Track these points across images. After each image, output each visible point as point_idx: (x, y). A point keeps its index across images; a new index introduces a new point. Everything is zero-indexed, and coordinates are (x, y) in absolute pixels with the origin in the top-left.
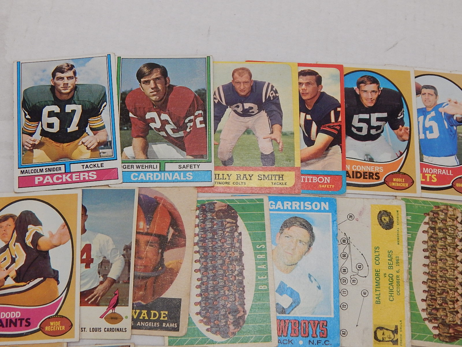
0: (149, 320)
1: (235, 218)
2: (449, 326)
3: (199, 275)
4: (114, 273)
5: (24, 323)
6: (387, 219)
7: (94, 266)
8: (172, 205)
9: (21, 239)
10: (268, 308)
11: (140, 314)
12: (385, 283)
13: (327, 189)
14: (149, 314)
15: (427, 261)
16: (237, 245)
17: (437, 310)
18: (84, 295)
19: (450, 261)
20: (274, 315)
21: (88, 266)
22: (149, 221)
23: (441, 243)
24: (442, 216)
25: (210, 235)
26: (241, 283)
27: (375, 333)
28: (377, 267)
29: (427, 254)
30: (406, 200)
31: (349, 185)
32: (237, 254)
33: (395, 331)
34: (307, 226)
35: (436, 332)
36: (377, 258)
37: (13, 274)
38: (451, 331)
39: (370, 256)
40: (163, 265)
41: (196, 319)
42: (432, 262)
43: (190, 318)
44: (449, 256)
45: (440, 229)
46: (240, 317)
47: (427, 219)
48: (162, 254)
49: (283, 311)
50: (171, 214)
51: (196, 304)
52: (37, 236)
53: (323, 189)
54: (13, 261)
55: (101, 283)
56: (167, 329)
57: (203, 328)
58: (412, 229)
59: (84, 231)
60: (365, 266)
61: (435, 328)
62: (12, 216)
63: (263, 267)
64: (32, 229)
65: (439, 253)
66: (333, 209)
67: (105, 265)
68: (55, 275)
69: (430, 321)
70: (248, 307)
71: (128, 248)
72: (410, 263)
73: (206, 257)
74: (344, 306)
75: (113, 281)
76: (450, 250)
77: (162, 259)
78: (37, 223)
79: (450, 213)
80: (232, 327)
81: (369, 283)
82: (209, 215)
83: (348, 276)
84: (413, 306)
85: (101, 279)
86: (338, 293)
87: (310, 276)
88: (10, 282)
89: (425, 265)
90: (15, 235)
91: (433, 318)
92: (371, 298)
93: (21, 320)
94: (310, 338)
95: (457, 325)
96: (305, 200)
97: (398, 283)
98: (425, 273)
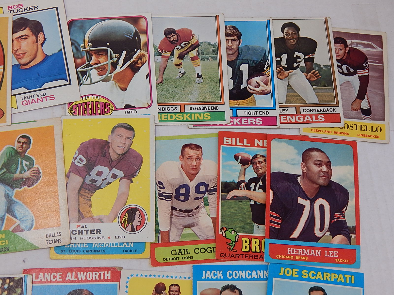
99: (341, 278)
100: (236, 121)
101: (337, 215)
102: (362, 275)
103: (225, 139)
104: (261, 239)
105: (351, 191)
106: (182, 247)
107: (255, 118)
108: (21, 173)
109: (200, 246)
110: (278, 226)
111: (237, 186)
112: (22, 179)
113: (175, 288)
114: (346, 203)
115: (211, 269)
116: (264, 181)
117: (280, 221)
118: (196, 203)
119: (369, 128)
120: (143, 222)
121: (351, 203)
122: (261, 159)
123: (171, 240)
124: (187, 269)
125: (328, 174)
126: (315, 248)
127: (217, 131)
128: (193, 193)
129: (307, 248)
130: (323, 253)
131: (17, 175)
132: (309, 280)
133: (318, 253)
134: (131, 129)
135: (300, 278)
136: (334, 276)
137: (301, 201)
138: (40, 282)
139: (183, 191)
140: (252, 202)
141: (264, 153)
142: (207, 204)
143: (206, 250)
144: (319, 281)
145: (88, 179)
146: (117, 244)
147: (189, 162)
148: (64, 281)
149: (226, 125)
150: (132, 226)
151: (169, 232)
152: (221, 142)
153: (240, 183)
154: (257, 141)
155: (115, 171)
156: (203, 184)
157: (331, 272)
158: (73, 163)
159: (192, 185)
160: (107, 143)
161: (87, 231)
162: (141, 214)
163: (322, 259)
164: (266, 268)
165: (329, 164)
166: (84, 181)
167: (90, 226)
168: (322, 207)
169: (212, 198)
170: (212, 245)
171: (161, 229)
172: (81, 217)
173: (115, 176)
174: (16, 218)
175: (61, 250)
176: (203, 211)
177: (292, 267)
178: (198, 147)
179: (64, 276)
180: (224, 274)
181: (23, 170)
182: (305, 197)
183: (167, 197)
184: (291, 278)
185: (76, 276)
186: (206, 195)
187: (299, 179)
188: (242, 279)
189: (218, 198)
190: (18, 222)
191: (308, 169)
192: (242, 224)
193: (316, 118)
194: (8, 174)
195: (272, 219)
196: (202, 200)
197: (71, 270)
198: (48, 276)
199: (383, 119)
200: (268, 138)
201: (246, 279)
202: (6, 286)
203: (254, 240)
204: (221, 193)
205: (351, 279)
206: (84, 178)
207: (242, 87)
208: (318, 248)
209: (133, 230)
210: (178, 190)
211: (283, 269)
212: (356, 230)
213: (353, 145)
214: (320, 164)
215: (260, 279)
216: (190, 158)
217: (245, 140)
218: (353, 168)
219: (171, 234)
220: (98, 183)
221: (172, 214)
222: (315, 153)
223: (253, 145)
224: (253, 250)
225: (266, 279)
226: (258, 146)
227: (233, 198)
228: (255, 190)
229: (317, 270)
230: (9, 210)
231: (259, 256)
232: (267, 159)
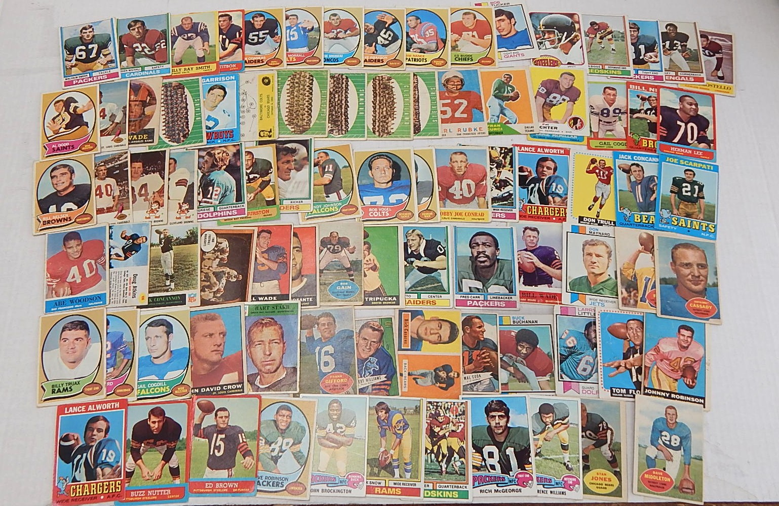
0: (138, 140)
1: (184, 89)
2: (300, 126)
3: (164, 117)
4: (117, 120)
5: (71, 147)
6: (267, 80)
7: (107, 118)
8: (148, 86)
9: (67, 110)
10: (201, 128)
11: (133, 137)
12: (265, 110)
13: (234, 70)
14: (138, 137)
15: (289, 98)
16: (185, 101)
17: (294, 120)
18: (101, 131)
19: (301, 97)
20: (204, 131)
21: (104, 118)
22: (136, 95)
23: (296, 89)
24: (298, 76)
25: (169, 98)
26: (187, 118)
27: (260, 133)
28: (261, 104)
29: (289, 95)
30: (278, 71)
31: (246, 67)
32: (185, 105)
33: (271, 131)
34: (223, 88)
35: (293, 130)
36: (261, 99)
37: (64, 126)
38: (301, 128)
39: (257, 99)
40: (144, 114)
41: (163, 137)
42: (291, 98)
43: (159, 137)
44: (301, 94)
45: (297, 83)
46: (186, 134)
47: (289, 79)
48: (144, 109)
49: (210, 128)
50: (148, 90)
51: (163, 130)
52: (76, 108)
53: (232, 71)
54: (63, 120)
55: (111, 125)
56: (148, 143)
57: (167, 140)
58: (281, 84)
59: (101, 102)
60: (254, 103)
61: (292, 128)
62: (62, 100)
63: (199, 109)
64: (73, 105)
65: (296, 94)
66: (237, 79)
67: (113, 116)
68: (87, 124)
69: (290, 125)
70: (190, 129)
71: (125, 107)
72: (279, 99)
73: (168, 108)
74: (244, 123)
75: (117, 123)
76: (302, 92)
77: (144, 111)
78: (76, 102)
79: (303, 74)
80: (182, 139)
81: (257, 112)
82: (169, 89)
83: (245, 109)
84: (280, 119)
85: (111, 123)
86: (239, 117)
87: (224, 111)
88: (62, 130)
89: (287, 100)
90: (64, 108)
91: (291, 123)
92: (258, 118)
93: (69, 146)
94: (224, 139)
95: (304, 125)
96: (221, 76)
97: (272, 109)
98: (287, 104)
99: (704, 166)
100: (637, 77)
101: (702, 132)
102: (718, 166)
103: (631, 86)
104: (654, 141)
105: (711, 121)
106: (606, 141)
107: (650, 76)
108: (507, 93)
109: (617, 142)
110: (665, 135)
111: (639, 111)
112: (508, 96)
113: (603, 162)
114: (707, 127)
115: (624, 154)
116: (656, 110)
117: (666, 132)
118: (614, 119)
119: (723, 87)
120: (582, 125)
121: (711, 127)
122: (654, 99)
123: (599, 137)
124: (610, 153)
125: (696, 110)
126: (688, 149)
127: (626, 81)
128: (611, 113)
129: (683, 148)
130: (693, 152)
131: (505, 94)
132: (684, 165)
133: (690, 152)
134: (572, 75)
135: (679, 164)
136: (700, 165)
137: (679, 123)
138: (523, 151)
139: (605, 111)
140: (649, 121)
141: (656, 96)
142: (620, 120)
143: (620, 144)
144: (690, 166)
145: (548, 100)
146: (567, 135)
147: (609, 96)
148: (536, 152)
149: (631, 78)
150: (576, 127)
151: (598, 133)
152: (628, 87)
153: (641, 110)
154: (650, 89)
155: (564, 97)
156: (618, 109)
157: (698, 163)
158: (538, 91)
159: (611, 109)
160: (558, 82)
161: (549, 127)
162: (581, 121)
163: (692, 155)
164: (658, 157)
165: (696, 105)
166: (545, 101)
167: (551, 125)
168: (692, 128)
169: (623, 117)
170: (625, 142)
171: (593, 130)
172: (545, 119)
173: (564, 100)
174: (506, 116)
175: (534, 136)
176: (618, 123)
177: (674, 158)
178: (614, 89)
179: (536, 150)
180: (632, 157)
181: (508, 92)
182: (682, 121)
183: (596, 114)
184: (673, 163)
185: (543, 150)
186: (620, 115)
187: (678, 111)
188: (643, 161)
189: (627, 116)
190: (508, 119)
191: (684, 106)
192: (643, 132)
193: (689, 79)
194: (499, 94)
195: (661, 130)
196: (617, 117)
197: (540, 147)
198: (526, 149)
199: (732, 83)
200: (658, 87)
201: (645, 161)
202: (503, 151)
203: (650, 141)
204: (629, 115)
205: (710, 168)
206: (546, 100)
207: (641, 58)
208: (690, 149)
209: (576, 129)
210: (602, 111)
211: (668, 158)
212: (714, 141)
213: (712, 96)
214: (691, 104)
215: (654, 162)
216: (609, 94)
217: (643, 88)
218: (712, 108)
219: (599, 133)
220: (554, 103)
221: (599, 123)
222: (687, 98)
223: (648, 91)
224: (650, 146)
225: (658, 162)
226: (652, 91)
227: (637, 118)
228: (650, 114)
229: (689, 161)
230: (502, 112)
231: (653, 150)
232: (658, 99)
